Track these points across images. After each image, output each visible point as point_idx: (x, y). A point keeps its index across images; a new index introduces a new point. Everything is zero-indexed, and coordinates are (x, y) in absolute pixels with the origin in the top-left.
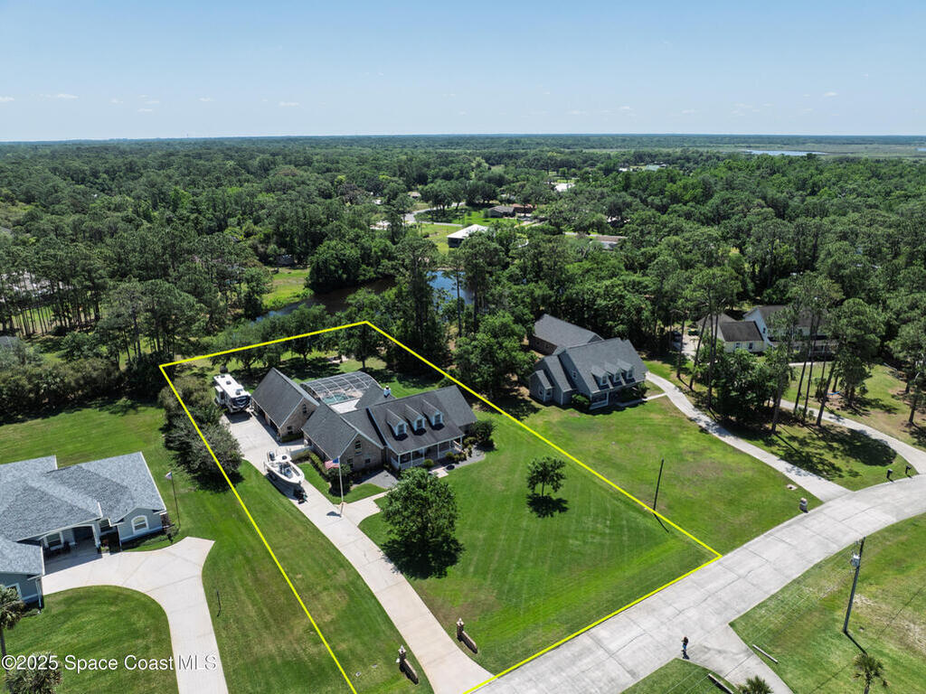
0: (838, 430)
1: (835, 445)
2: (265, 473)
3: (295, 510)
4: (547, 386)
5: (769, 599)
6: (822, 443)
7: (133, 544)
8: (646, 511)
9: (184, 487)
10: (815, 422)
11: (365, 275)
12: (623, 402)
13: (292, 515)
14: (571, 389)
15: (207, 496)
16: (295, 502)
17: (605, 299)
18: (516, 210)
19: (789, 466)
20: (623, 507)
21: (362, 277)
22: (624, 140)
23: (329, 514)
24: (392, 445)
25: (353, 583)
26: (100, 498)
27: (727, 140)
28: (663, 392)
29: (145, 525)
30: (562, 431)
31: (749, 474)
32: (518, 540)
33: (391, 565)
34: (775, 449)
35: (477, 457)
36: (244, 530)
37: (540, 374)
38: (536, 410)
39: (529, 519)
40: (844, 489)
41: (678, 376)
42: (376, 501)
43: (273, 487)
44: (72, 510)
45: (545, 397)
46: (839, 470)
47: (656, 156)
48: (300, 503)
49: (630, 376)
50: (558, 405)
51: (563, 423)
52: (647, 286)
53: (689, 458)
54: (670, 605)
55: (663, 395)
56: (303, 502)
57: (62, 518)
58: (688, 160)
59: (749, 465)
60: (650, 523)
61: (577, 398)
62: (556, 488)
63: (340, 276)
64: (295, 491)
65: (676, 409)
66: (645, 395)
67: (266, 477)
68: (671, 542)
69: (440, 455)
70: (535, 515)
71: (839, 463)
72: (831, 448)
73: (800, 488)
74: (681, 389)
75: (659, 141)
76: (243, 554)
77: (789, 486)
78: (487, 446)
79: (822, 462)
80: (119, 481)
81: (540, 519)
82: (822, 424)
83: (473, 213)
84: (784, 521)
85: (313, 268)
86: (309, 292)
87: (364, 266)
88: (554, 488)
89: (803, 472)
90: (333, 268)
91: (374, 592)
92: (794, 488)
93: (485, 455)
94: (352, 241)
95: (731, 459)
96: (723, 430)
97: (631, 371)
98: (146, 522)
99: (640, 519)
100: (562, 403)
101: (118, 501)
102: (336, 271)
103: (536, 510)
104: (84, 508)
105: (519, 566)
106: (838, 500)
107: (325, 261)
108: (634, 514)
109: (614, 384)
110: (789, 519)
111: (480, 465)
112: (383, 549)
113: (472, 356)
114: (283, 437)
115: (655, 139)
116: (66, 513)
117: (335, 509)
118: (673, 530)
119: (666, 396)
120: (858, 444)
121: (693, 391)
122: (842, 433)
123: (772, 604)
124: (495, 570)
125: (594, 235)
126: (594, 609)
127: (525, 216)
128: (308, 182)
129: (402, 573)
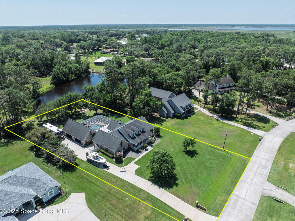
0: (252, 114)
1: (253, 119)
2: (86, 160)
3: (108, 173)
4: (166, 112)
5: (271, 170)
6: (250, 119)
7: (51, 202)
8: (220, 149)
9: (56, 172)
10: (245, 113)
11: (71, 78)
12: (189, 114)
13: (107, 175)
14: (174, 112)
15: (68, 174)
16: (106, 170)
17: (170, 81)
18: (111, 51)
19: (247, 127)
20: (213, 150)
21: (71, 79)
22: (129, 26)
23: (121, 172)
24: (131, 141)
25: (148, 196)
26: (30, 186)
27: (159, 26)
28: (198, 109)
29: (53, 193)
30: (178, 126)
31: (239, 132)
32: (191, 167)
33: (157, 186)
34: (240, 122)
35: (158, 141)
36: (93, 185)
37: (163, 108)
38: (165, 121)
39: (188, 159)
40: (265, 132)
41: (199, 103)
42: (135, 163)
43: (93, 165)
44: (22, 195)
45: (165, 116)
46: (259, 126)
47: (143, 31)
48: (107, 170)
49: (191, 105)
50: (170, 118)
51: (176, 124)
52: (181, 75)
53: (220, 129)
54: (248, 178)
55: (198, 110)
56: (108, 169)
57: (19, 200)
58: (153, 32)
59: (237, 129)
60: (224, 153)
61: (177, 114)
62: (193, 147)
63: (63, 79)
64: (104, 165)
65: (205, 114)
66: (194, 111)
67: (87, 162)
68: (234, 158)
69: (147, 142)
70: (190, 157)
71: (258, 124)
72: (254, 120)
73: (254, 134)
74: (202, 107)
75: (139, 26)
76: (99, 195)
77: (251, 134)
78: (158, 136)
79: (254, 125)
80: (35, 178)
81: (192, 158)
82: (247, 113)
83: (96, 53)
84: (258, 145)
85: (53, 77)
86: (53, 86)
87: (71, 75)
88: (192, 147)
89: (252, 129)
90: (60, 76)
91: (158, 198)
92: (253, 134)
93: (160, 139)
94: (64, 65)
95: (232, 128)
96: (223, 119)
97: (191, 104)
98: (53, 192)
99: (220, 152)
100: (171, 117)
101: (38, 186)
102: (62, 77)
103: (189, 155)
104: (27, 193)
105: (198, 177)
106: (266, 136)
107: (57, 74)
108: (218, 151)
109: (187, 109)
110: (258, 144)
111: (160, 143)
112: (150, 181)
113: (140, 105)
114: (84, 145)
115: (138, 26)
116: (20, 198)
117: (122, 169)
118: (232, 154)
119: (199, 110)
120: (259, 118)
121: (206, 107)
122: (253, 115)
123: (273, 171)
124: (191, 180)
125: (142, 58)
126: (229, 185)
127: (114, 53)
128: (32, 44)
129: (162, 188)
